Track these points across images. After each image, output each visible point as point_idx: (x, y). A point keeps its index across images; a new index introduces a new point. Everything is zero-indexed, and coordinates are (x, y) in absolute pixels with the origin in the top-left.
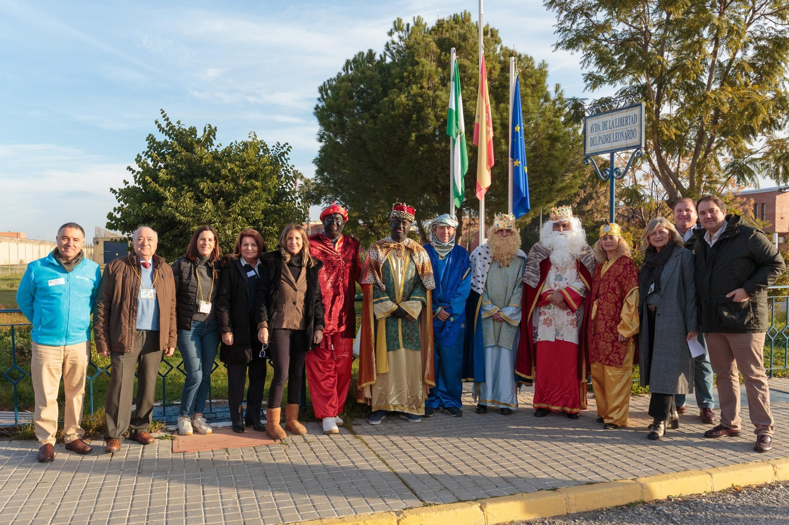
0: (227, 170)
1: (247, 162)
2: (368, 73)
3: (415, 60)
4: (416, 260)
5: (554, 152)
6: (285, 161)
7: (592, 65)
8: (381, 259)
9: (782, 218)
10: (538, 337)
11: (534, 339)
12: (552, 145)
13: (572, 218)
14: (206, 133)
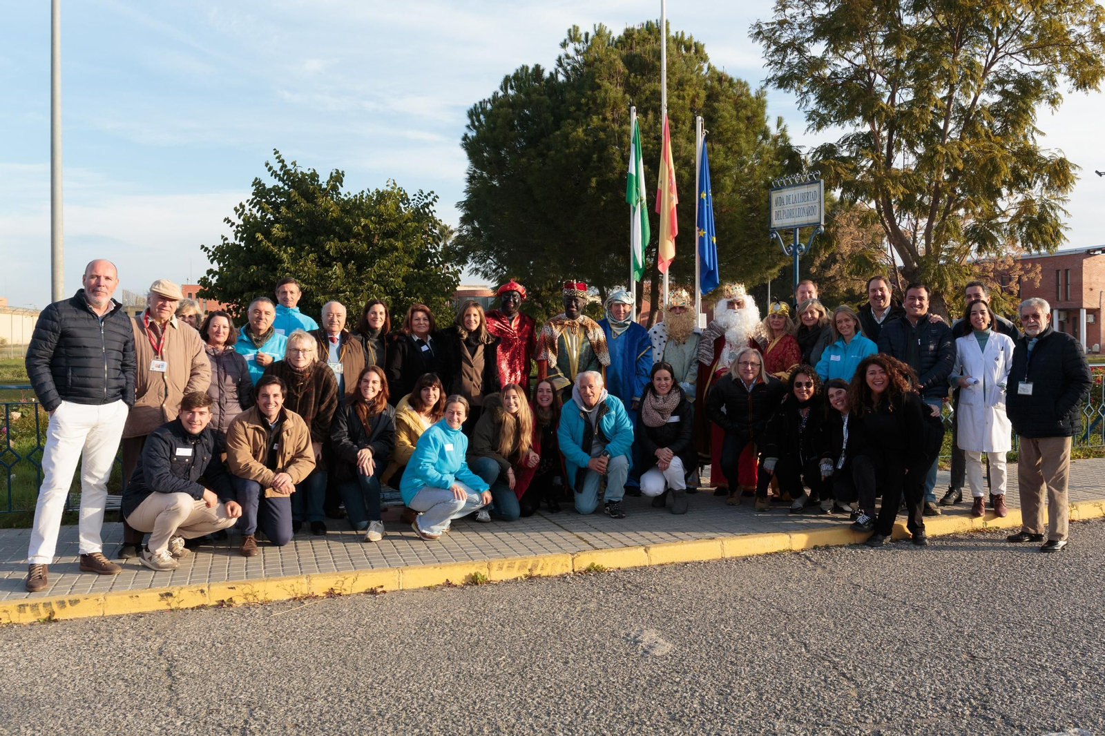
0: (360, 228)
1: (385, 217)
2: (535, 96)
3: (596, 83)
4: (591, 337)
6: (430, 214)
8: (556, 335)
9: (1091, 289)
13: (746, 296)
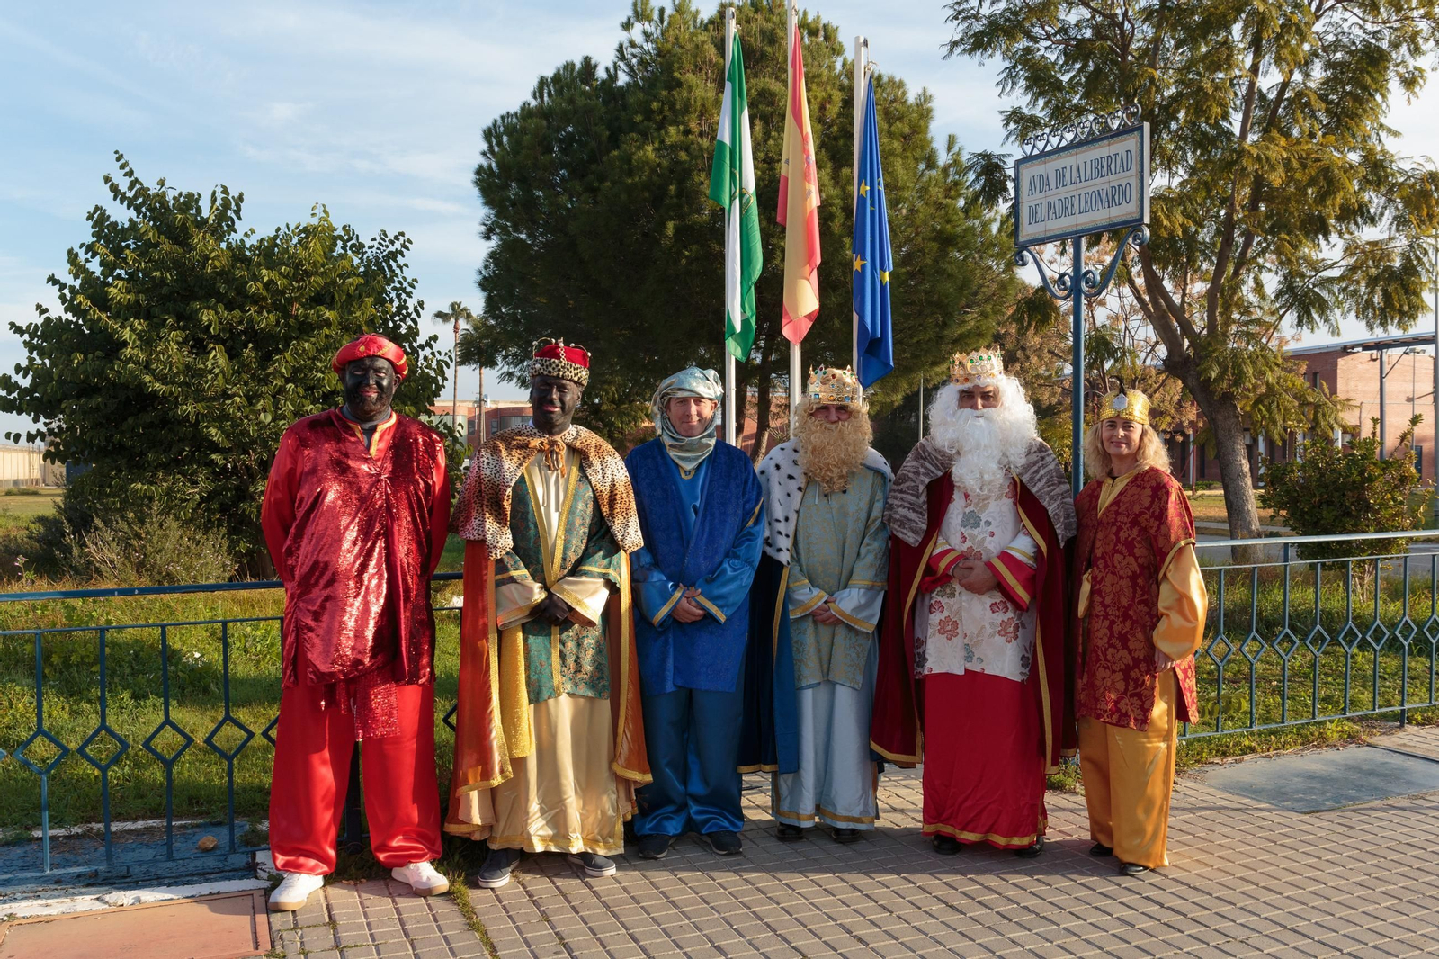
0: (260, 285)
1: (307, 267)
2: (581, 101)
3: (673, 78)
4: (595, 478)
5: (946, 266)
6: (398, 271)
7: (1019, 90)
8: (507, 475)
10: (928, 665)
11: (920, 670)
12: (943, 253)
13: (1003, 377)
14: (217, 204)
